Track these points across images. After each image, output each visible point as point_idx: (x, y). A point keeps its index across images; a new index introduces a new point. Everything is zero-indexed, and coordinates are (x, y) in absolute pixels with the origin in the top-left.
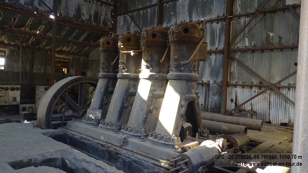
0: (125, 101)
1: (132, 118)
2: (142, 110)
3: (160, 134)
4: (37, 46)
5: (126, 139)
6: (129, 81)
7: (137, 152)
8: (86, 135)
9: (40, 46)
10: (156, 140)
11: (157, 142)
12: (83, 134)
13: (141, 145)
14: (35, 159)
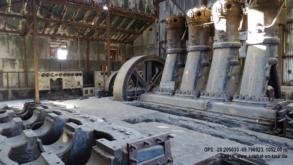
0: (198, 72)
1: (211, 84)
2: (221, 76)
3: (248, 96)
4: (90, 37)
5: (209, 104)
6: (201, 53)
7: (225, 113)
8: (164, 104)
9: (93, 37)
10: (244, 101)
11: (245, 103)
12: (160, 103)
13: (227, 107)
14: (138, 119)
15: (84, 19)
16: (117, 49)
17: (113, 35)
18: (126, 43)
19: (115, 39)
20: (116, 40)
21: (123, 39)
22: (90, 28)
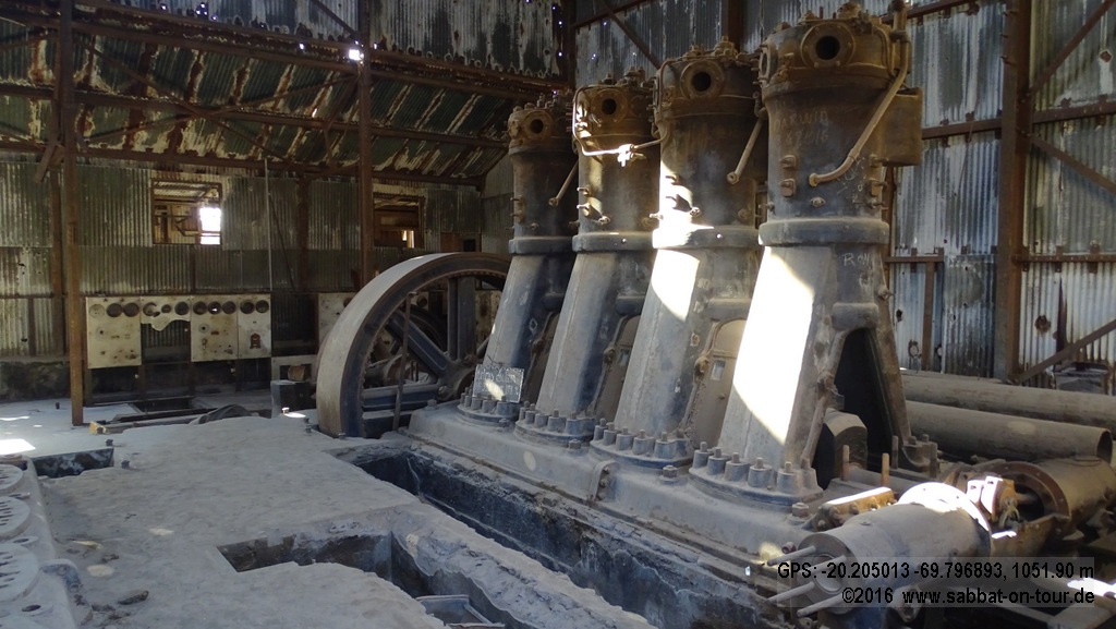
0: (603, 336)
1: (631, 396)
2: (667, 366)
3: (736, 459)
4: (314, 161)
5: (611, 476)
6: (618, 260)
7: (650, 524)
8: (473, 459)
9: (324, 160)
10: (720, 480)
11: (723, 488)
12: (462, 455)
13: (663, 497)
14: (303, 537)
15: (275, 96)
16: (422, 206)
17: (402, 152)
18: (459, 181)
19: (411, 166)
20: (417, 172)
21: (443, 169)
22: (306, 128)
